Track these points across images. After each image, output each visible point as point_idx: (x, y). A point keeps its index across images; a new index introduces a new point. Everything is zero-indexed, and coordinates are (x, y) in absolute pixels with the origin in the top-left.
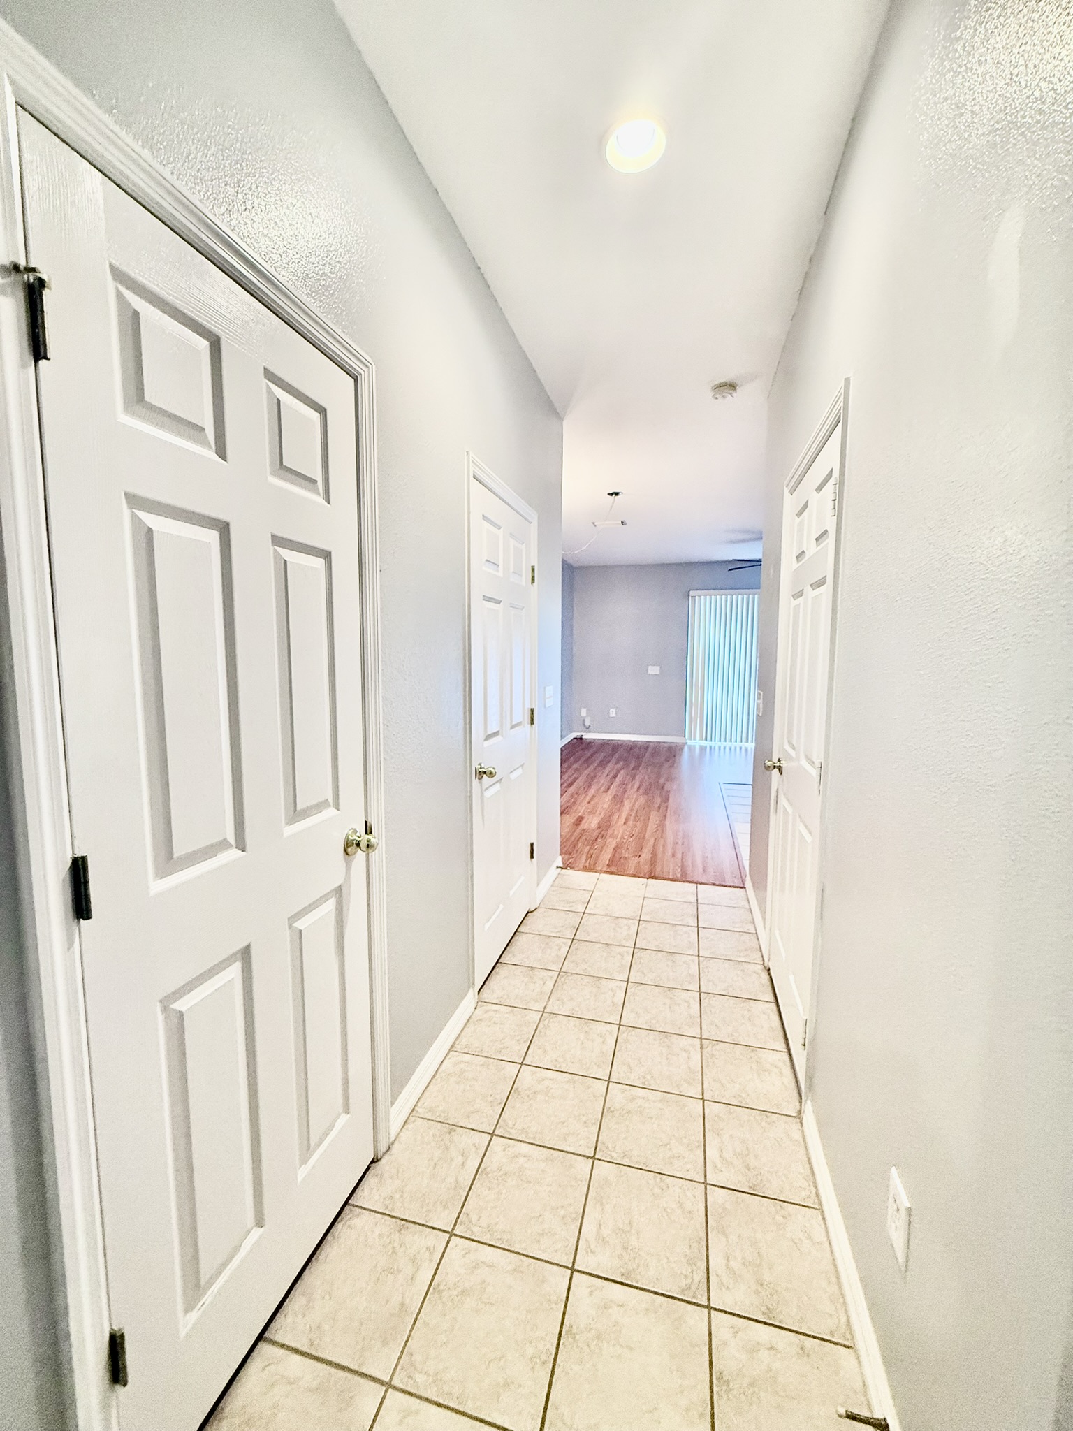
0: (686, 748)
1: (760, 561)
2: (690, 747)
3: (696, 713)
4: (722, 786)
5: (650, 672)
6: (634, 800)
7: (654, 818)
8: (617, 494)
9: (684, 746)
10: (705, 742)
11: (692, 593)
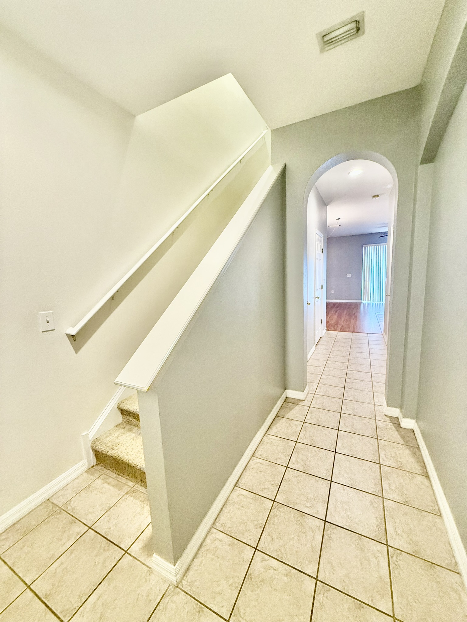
0: (362, 304)
1: (387, 232)
2: (363, 304)
3: (366, 290)
4: (377, 314)
5: (347, 276)
6: (344, 317)
7: (353, 321)
8: (339, 219)
9: (361, 303)
10: (370, 302)
11: (364, 246)
